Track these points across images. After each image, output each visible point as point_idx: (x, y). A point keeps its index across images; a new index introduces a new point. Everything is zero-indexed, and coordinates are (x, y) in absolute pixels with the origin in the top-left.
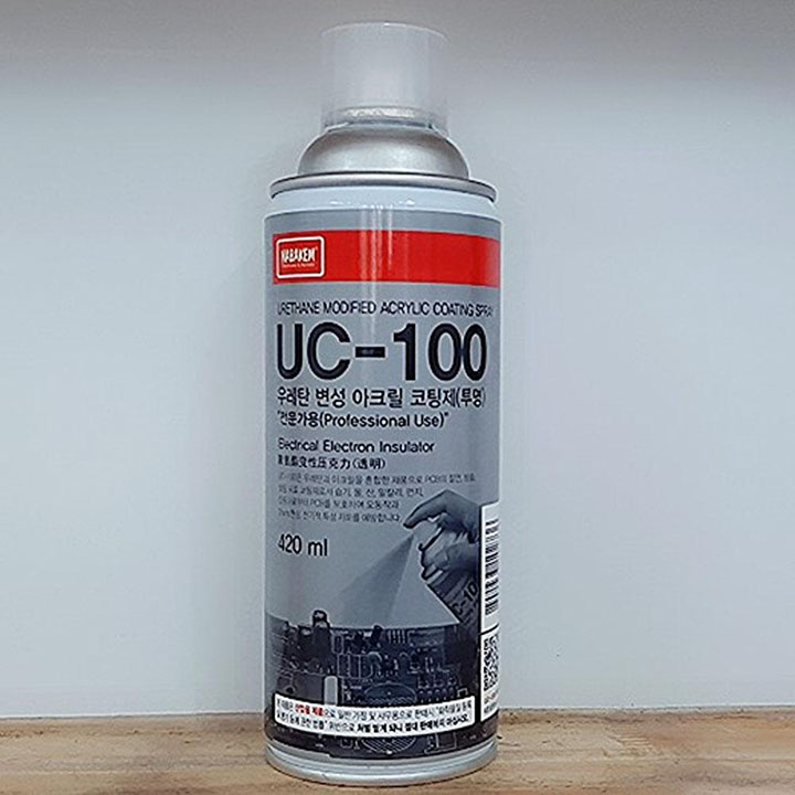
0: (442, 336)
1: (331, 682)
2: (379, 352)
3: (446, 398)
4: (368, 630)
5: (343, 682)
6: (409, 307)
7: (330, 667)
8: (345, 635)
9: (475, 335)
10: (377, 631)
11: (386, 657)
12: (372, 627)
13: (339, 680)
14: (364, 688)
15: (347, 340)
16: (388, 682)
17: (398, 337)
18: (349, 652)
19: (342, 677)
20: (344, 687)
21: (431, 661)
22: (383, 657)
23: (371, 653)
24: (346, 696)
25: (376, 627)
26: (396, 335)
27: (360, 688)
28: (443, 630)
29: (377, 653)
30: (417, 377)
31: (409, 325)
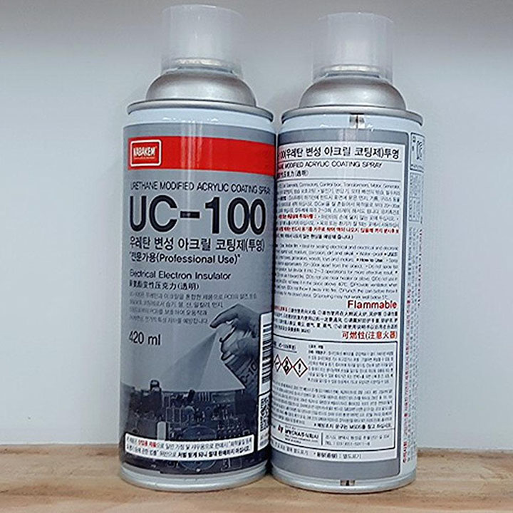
0: (237, 206)
1: (162, 426)
2: (196, 215)
3: (239, 245)
4: (186, 393)
5: (169, 426)
6: (215, 187)
7: (161, 416)
8: (171, 396)
9: (259, 206)
10: (192, 393)
11: (197, 410)
12: (189, 391)
13: (167, 424)
14: (183, 430)
15: (176, 207)
16: (198, 426)
17: (208, 206)
18: (173, 406)
19: (169, 423)
20: (170, 429)
21: (226, 413)
22: (195, 410)
23: (188, 407)
24: (171, 435)
25: (191, 391)
26: (207, 204)
27: (180, 429)
28: (234, 393)
29: (192, 408)
30: (220, 231)
31: (215, 198)
